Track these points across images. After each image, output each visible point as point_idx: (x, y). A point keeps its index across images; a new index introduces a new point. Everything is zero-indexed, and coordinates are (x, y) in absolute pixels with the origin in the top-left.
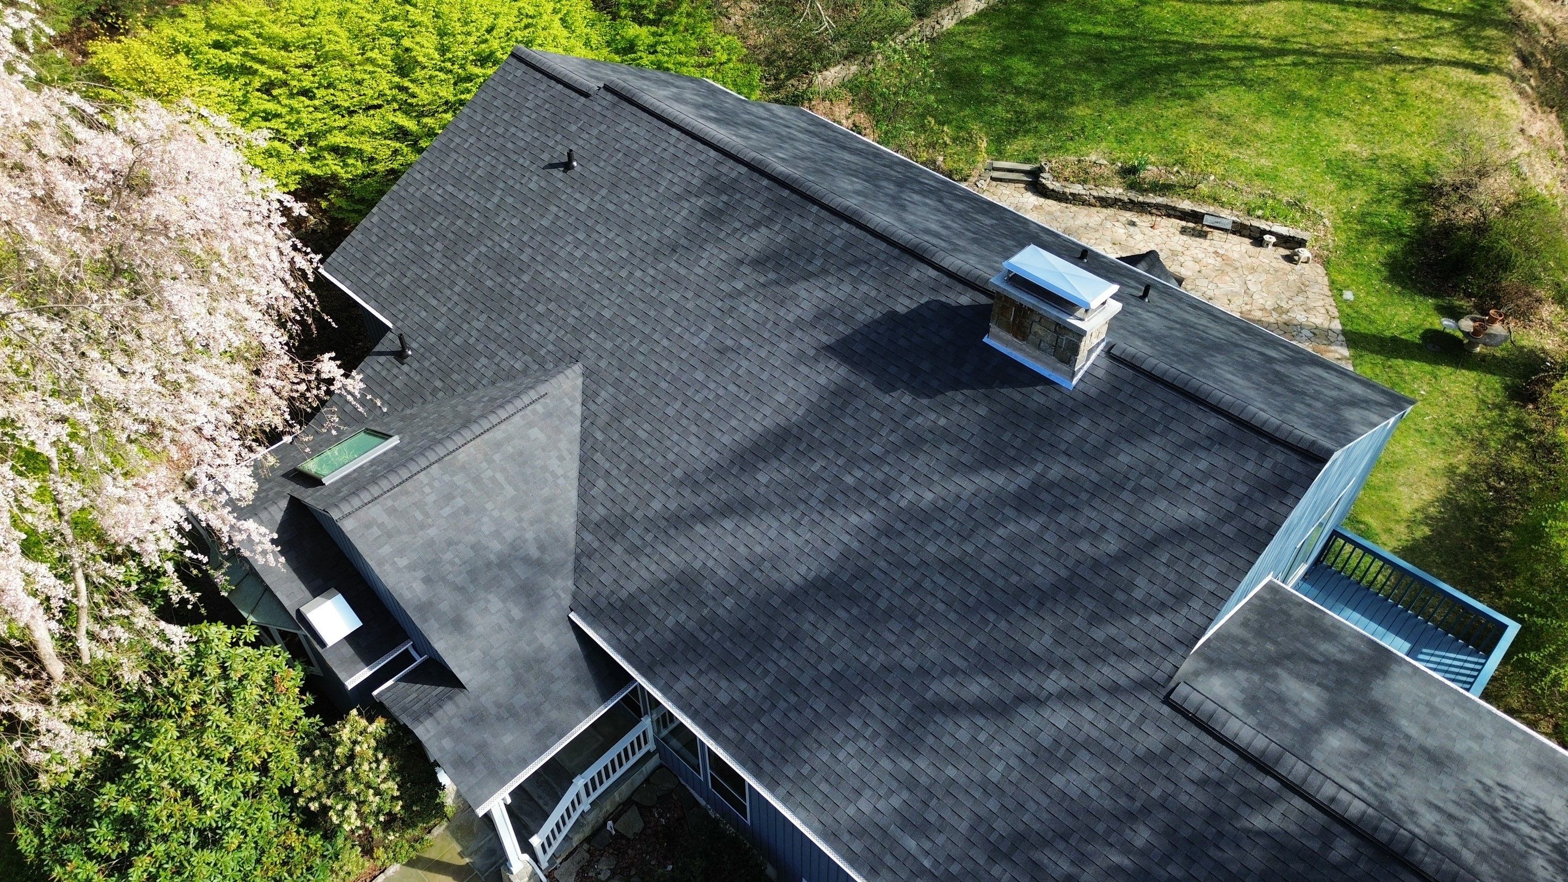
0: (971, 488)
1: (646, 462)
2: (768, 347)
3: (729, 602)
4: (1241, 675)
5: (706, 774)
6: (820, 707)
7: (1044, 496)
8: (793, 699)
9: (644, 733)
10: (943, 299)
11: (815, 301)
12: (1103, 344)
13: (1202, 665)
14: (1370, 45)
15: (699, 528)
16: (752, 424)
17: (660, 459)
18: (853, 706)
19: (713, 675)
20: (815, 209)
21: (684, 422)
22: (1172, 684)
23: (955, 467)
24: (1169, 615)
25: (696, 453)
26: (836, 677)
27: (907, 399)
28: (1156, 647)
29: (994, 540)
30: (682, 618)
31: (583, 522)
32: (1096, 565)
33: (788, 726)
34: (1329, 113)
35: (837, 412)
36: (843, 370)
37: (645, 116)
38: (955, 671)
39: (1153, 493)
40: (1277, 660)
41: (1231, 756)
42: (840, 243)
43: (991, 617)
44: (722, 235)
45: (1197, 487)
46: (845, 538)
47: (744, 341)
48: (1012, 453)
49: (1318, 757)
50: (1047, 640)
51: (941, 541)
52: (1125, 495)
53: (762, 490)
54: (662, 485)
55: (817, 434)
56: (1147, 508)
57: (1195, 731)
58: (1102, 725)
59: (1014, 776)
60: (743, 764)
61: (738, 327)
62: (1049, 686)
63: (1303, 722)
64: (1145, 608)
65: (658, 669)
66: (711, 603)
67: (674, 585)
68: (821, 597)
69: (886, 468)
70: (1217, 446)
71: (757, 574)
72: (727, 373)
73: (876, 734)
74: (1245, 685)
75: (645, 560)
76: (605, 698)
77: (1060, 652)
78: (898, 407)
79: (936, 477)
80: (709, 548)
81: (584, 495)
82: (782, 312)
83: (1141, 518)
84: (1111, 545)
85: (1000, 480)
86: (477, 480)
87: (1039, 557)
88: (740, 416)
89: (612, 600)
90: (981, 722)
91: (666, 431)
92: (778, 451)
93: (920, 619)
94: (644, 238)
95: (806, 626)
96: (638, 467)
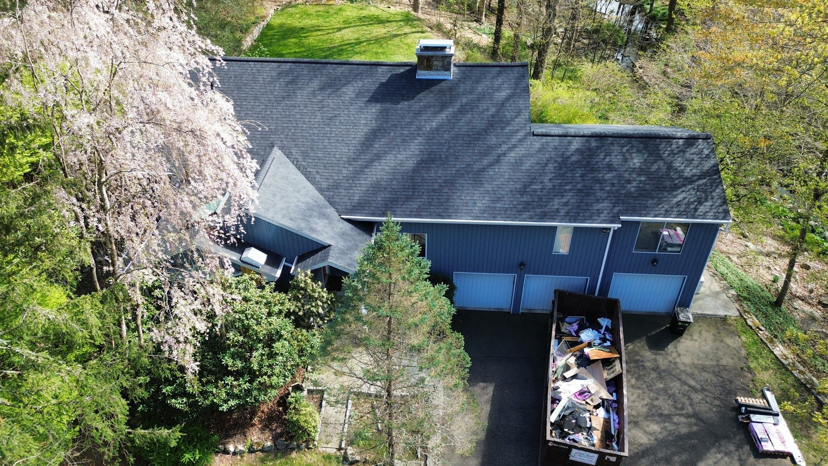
1: (330, 162)
2: (346, 110)
7: (466, 107)
8: (437, 194)
10: (395, 73)
11: (352, 91)
12: (452, 64)
16: (359, 133)
17: (334, 159)
18: (456, 185)
19: (406, 203)
22: (532, 132)
25: (346, 151)
28: (522, 125)
29: (462, 124)
31: (321, 190)
33: (442, 201)
35: (386, 117)
36: (378, 105)
39: (493, 93)
42: (347, 72)
45: (502, 86)
51: (447, 132)
53: (379, 149)
54: (341, 165)
55: (384, 125)
56: (495, 96)
57: (545, 138)
58: (523, 149)
59: (512, 174)
61: (330, 109)
62: (504, 149)
64: (513, 119)
67: (371, 189)
68: (423, 165)
69: (415, 124)
70: (500, 75)
71: (397, 171)
72: (337, 124)
73: (468, 187)
75: (355, 188)
77: (500, 140)
78: (405, 106)
79: (432, 118)
80: (375, 173)
82: (342, 98)
83: (495, 100)
84: (493, 110)
85: (451, 110)
87: (477, 122)
88: (353, 133)
89: (353, 204)
90: (493, 167)
91: (329, 150)
92: (375, 136)
93: (457, 154)
95: (425, 175)
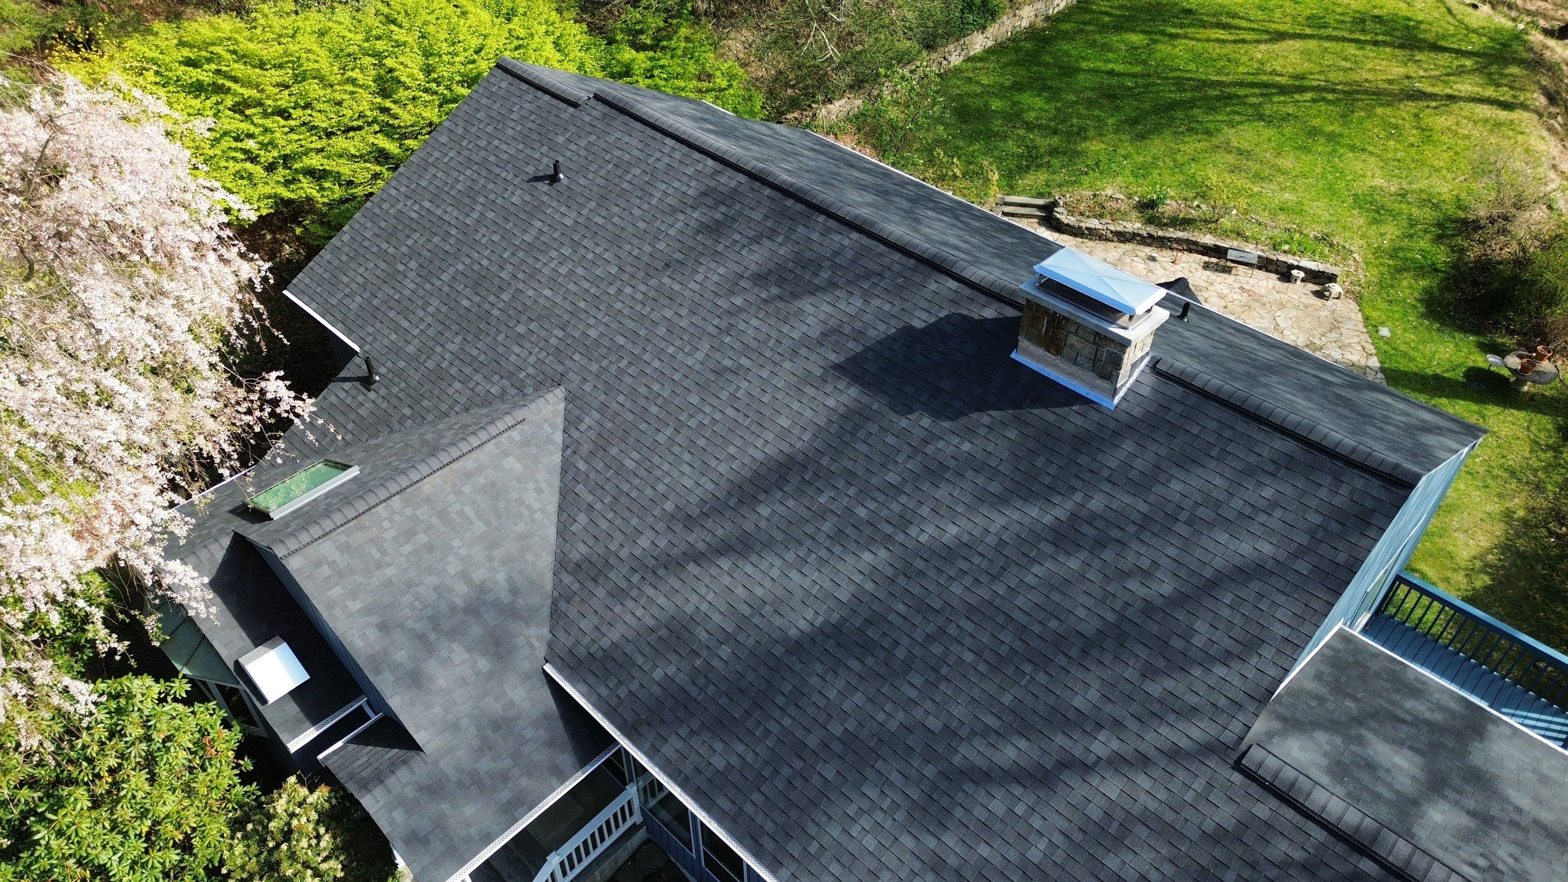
0: (1000, 520)
1: (634, 494)
2: (770, 367)
3: (725, 651)
4: (1322, 737)
5: (699, 850)
6: (830, 774)
7: (1085, 529)
8: (798, 764)
9: (629, 803)
10: (965, 312)
11: (822, 316)
12: (1147, 359)
13: (1276, 725)
14: (1390, 82)
15: (692, 568)
16: (751, 451)
17: (649, 491)
18: (868, 772)
19: (706, 736)
20: (822, 218)
21: (676, 449)
22: (1243, 747)
23: (982, 498)
24: (1236, 665)
25: (689, 483)
26: (849, 739)
27: (926, 422)
28: (1222, 702)
29: (1029, 579)
30: (671, 670)
31: (562, 564)
32: (1148, 609)
33: (794, 796)
34: (1352, 148)
35: (847, 438)
36: (854, 391)
37: (638, 125)
38: (987, 731)
39: (1211, 525)
40: (1359, 721)
41: (1319, 834)
42: (849, 255)
43: (1028, 668)
44: (720, 248)
45: (1262, 518)
46: (858, 578)
47: (744, 361)
48: (1047, 480)
49: (1422, 833)
50: (1093, 695)
51: (967, 581)
52: (1180, 528)
53: (763, 524)
54: (651, 520)
55: (825, 461)
56: (1204, 541)
57: (1274, 803)
58: (1162, 795)
59: (1059, 857)
60: (740, 840)
61: (737, 345)
62: (1098, 749)
63: (1397, 792)
64: (1207, 659)
65: (643, 729)
66: (704, 653)
67: (663, 632)
68: (830, 645)
69: (904, 499)
70: (1283, 471)
71: (757, 620)
72: (724, 395)
73: (896, 805)
74: (1328, 748)
75: (630, 604)
76: (583, 762)
77: (1108, 708)
78: (916, 431)
79: (960, 509)
80: (703, 590)
81: (563, 532)
82: (786, 329)
83: (1198, 553)
84: (1166, 587)
85: (1034, 512)
86: (442, 515)
87: (1082, 599)
88: (739, 442)
89: (593, 650)
90: (1018, 791)
91: (656, 460)
92: (781, 482)
93: (944, 671)
94: (635, 252)
95: (814, 680)
96: (623, 499)
